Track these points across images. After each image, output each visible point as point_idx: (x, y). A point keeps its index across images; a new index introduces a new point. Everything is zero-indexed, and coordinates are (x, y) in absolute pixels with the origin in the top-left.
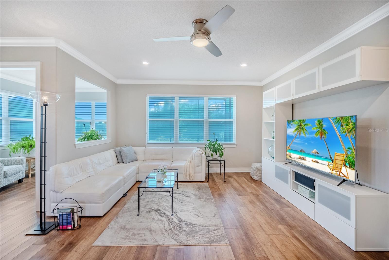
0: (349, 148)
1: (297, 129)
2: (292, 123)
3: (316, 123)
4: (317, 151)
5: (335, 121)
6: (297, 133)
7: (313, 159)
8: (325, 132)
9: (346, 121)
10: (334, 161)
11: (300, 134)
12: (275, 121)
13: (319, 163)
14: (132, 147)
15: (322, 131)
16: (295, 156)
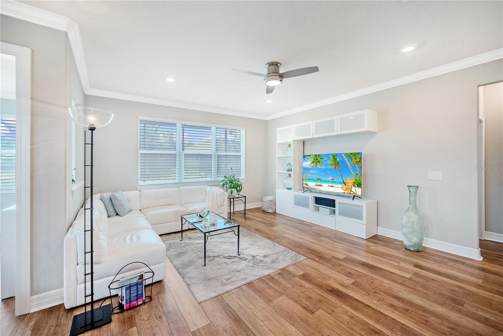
0: (357, 174)
1: (313, 162)
2: (308, 158)
3: (331, 157)
4: (332, 178)
5: (346, 156)
6: (314, 165)
7: (329, 184)
8: (338, 164)
9: (354, 156)
10: (346, 184)
11: (316, 166)
12: (292, 156)
13: (334, 187)
14: (122, 191)
15: (336, 163)
16: (311, 184)
